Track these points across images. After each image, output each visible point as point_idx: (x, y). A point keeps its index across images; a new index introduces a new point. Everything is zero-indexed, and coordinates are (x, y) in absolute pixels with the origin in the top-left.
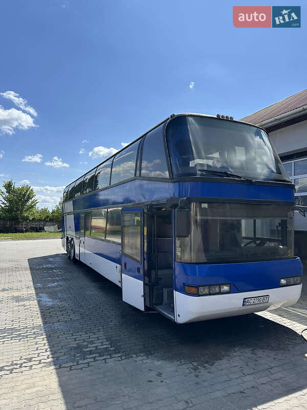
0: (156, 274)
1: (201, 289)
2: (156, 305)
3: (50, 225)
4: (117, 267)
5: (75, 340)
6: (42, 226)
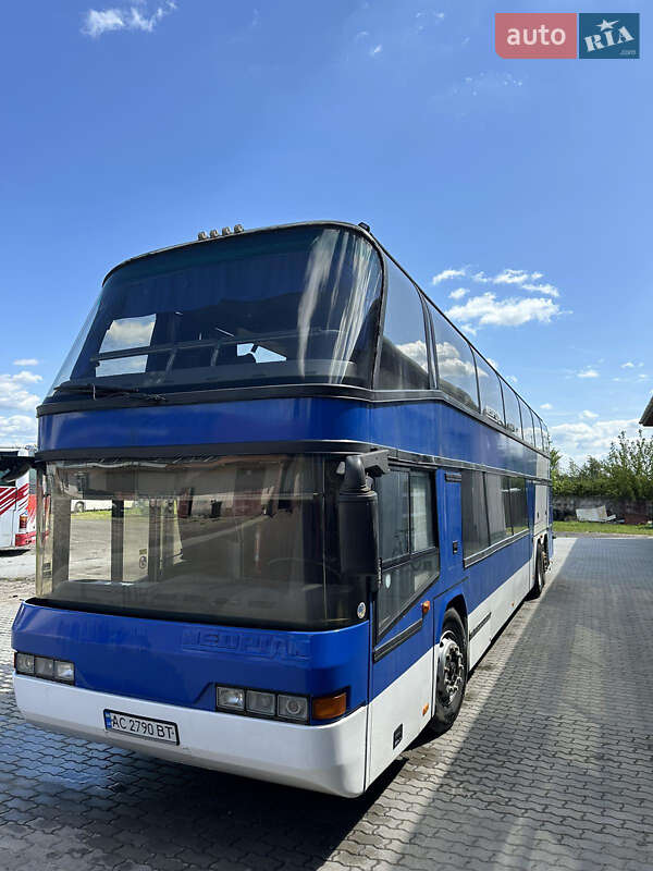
3: (590, 507)
6: (571, 509)
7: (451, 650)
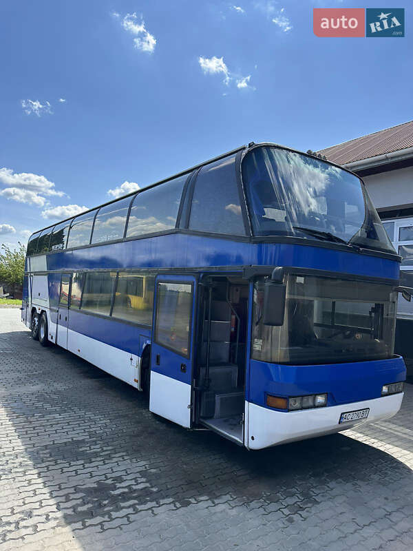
0: (207, 373)
1: (291, 401)
2: (205, 418)
4: (131, 359)
5: (92, 476)
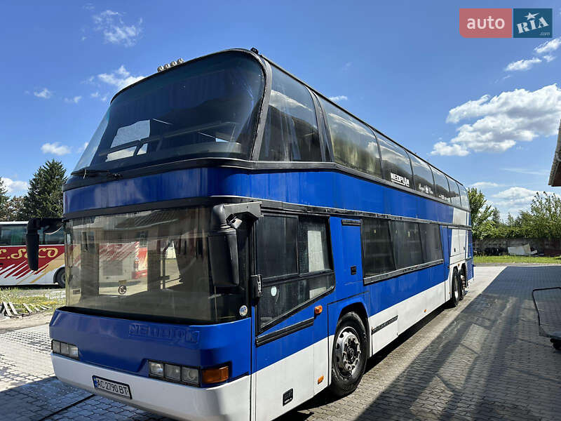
3: (518, 245)
6: (504, 247)
7: (349, 340)
